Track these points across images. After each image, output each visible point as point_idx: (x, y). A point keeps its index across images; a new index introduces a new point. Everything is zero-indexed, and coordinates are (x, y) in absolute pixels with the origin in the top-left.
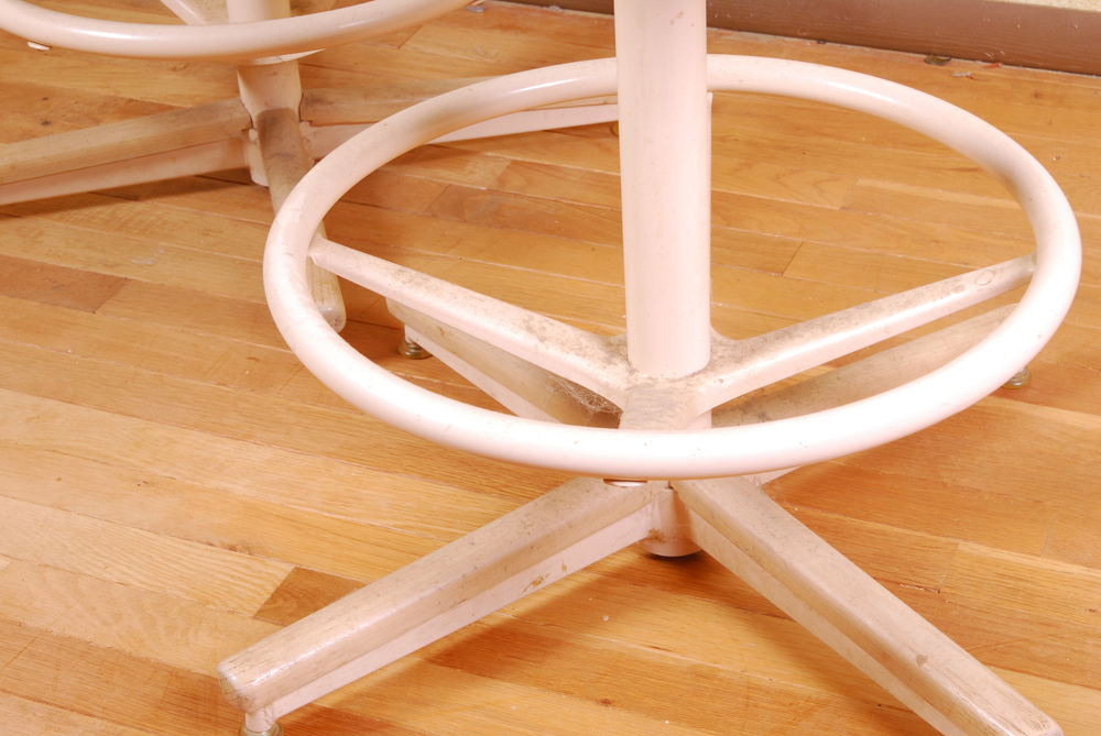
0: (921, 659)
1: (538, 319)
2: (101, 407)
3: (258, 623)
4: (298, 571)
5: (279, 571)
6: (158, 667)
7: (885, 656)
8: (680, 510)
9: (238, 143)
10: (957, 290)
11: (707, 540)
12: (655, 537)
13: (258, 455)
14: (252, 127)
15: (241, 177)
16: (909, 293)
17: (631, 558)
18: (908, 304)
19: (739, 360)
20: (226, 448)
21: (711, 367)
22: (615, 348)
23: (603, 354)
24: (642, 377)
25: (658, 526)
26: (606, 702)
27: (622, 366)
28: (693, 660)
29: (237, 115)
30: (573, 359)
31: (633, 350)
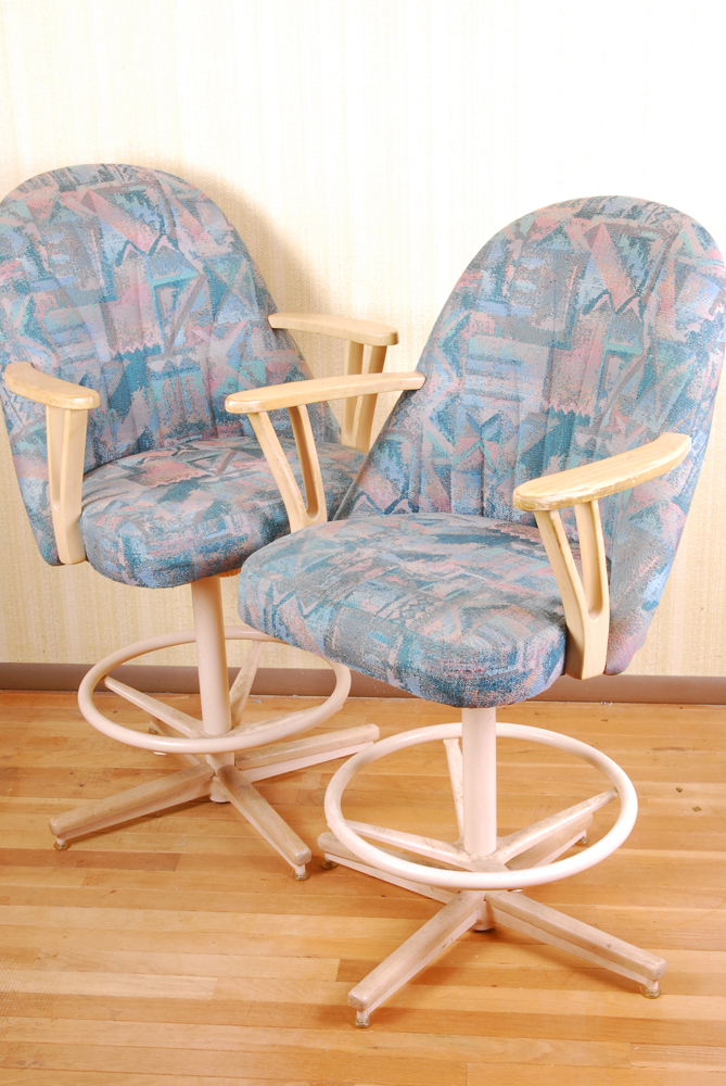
0: (609, 946)
1: (428, 840)
2: (210, 910)
3: (340, 983)
4: (342, 960)
5: (337, 962)
6: (311, 1006)
7: (593, 948)
8: (489, 909)
9: (208, 783)
10: (589, 805)
11: (502, 919)
12: (479, 923)
13: (295, 919)
14: (214, 775)
15: (205, 800)
16: (569, 809)
17: (468, 934)
18: (571, 814)
19: (508, 845)
20: (278, 919)
21: (498, 849)
22: (459, 847)
23: (454, 850)
24: (475, 856)
25: (480, 918)
26: (494, 986)
27: (464, 854)
28: (518, 965)
29: (208, 771)
30: (446, 853)
31: (467, 846)
